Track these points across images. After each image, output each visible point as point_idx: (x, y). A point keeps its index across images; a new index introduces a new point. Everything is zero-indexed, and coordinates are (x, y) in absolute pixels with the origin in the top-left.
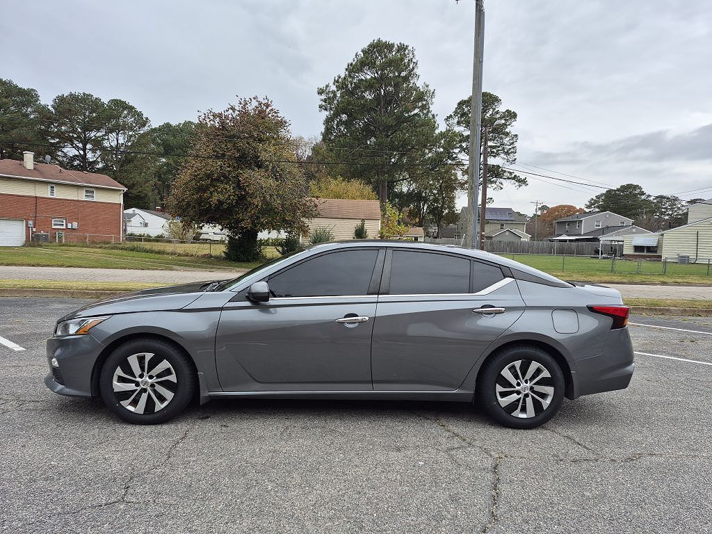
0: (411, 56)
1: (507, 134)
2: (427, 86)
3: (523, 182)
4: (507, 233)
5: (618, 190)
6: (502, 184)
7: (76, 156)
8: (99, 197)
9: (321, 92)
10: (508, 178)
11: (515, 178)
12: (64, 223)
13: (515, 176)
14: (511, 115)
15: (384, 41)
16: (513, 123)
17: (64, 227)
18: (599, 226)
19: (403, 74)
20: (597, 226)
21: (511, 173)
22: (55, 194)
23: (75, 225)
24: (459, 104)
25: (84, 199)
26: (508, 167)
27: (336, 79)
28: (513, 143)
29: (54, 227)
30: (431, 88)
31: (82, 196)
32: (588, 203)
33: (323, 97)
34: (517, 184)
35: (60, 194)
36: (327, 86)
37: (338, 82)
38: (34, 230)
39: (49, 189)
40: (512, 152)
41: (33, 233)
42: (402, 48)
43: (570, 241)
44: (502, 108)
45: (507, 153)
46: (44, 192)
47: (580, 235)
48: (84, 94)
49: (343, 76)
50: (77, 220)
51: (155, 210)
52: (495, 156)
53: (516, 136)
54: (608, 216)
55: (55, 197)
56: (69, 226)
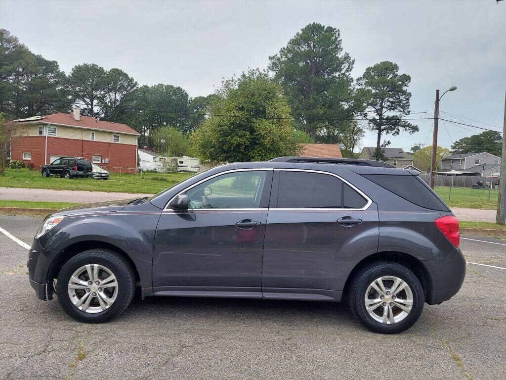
0: (337, 35)
1: (404, 93)
2: (348, 54)
3: (415, 129)
5: (481, 135)
6: (399, 130)
7: (86, 109)
8: (122, 141)
9: (271, 58)
10: (404, 126)
11: (409, 125)
12: (100, 159)
15: (317, 24)
16: (409, 84)
17: (100, 162)
18: (478, 163)
20: (476, 163)
21: (405, 122)
22: (94, 138)
23: (107, 160)
24: (367, 69)
25: (112, 141)
26: (404, 118)
27: (282, 50)
28: (408, 99)
29: (93, 162)
30: (352, 58)
31: (111, 140)
32: (454, 145)
34: (411, 130)
35: (98, 138)
39: (91, 134)
40: (407, 106)
42: (331, 30)
43: (457, 175)
44: (400, 73)
45: (403, 107)
46: (87, 137)
47: (463, 170)
48: (93, 64)
49: (286, 48)
50: (108, 157)
51: (143, 148)
52: (394, 109)
53: (410, 93)
54: (485, 156)
55: (94, 140)
56: (103, 161)
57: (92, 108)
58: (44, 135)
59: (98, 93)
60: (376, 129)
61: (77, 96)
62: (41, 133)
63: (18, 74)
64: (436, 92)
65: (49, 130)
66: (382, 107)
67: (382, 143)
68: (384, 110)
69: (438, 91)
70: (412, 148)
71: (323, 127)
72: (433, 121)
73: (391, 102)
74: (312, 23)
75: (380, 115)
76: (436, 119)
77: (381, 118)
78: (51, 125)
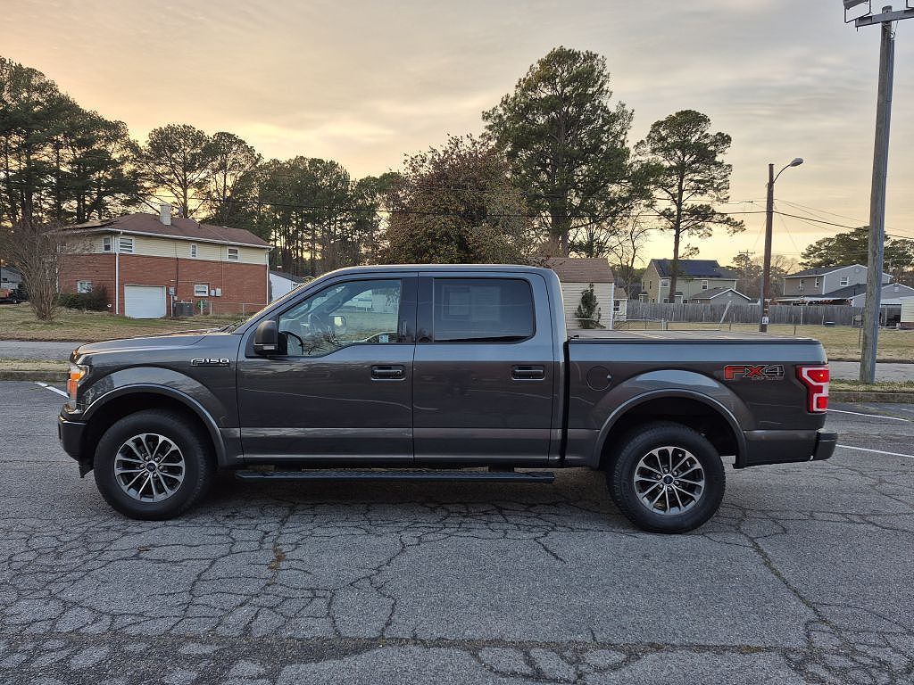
0: (601, 67)
1: (720, 165)
2: (623, 105)
3: (738, 226)
4: (730, 294)
5: (852, 234)
6: (710, 229)
8: (245, 258)
9: (486, 116)
10: (720, 222)
11: (728, 221)
12: (207, 290)
13: (729, 218)
14: (724, 139)
15: (567, 50)
16: (726, 151)
17: (207, 295)
18: (846, 283)
19: (590, 91)
20: (842, 283)
21: (722, 215)
22: (197, 254)
23: (219, 292)
24: (654, 126)
25: (228, 260)
26: (718, 207)
27: (504, 99)
28: (725, 176)
29: (196, 295)
30: (628, 108)
31: (221, 255)
32: (806, 252)
33: (489, 123)
34: (731, 229)
35: (202, 254)
36: (494, 109)
37: (506, 103)
38: (176, 298)
39: (191, 248)
40: (723, 188)
41: (174, 302)
42: (591, 57)
44: (712, 130)
45: (717, 190)
46: (184, 252)
47: (821, 296)
48: (184, 126)
49: (512, 96)
50: (220, 285)
51: (278, 270)
52: (702, 194)
53: (730, 166)
54: (857, 270)
55: (196, 258)
56: (213, 293)
57: (186, 201)
58: (112, 251)
59: (196, 176)
60: (672, 228)
61: (159, 181)
62: (107, 248)
63: (58, 146)
64: (768, 167)
65: (121, 243)
66: (681, 191)
67: (681, 251)
68: (685, 195)
69: (771, 166)
70: (735, 259)
71: (581, 226)
72: (765, 216)
73: (696, 181)
74: (557, 48)
75: (679, 204)
76: (770, 212)
77: (679, 210)
78: (124, 234)
